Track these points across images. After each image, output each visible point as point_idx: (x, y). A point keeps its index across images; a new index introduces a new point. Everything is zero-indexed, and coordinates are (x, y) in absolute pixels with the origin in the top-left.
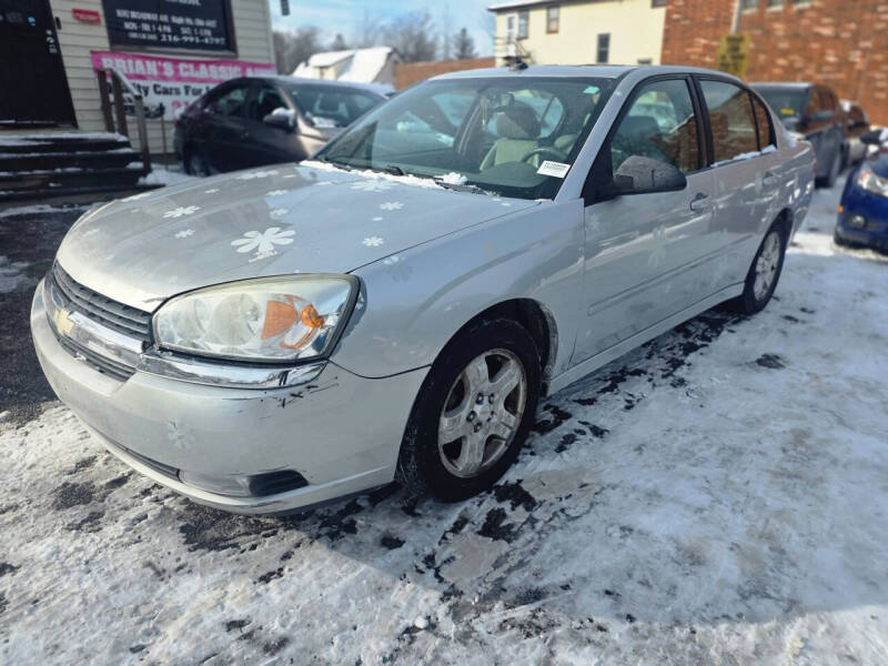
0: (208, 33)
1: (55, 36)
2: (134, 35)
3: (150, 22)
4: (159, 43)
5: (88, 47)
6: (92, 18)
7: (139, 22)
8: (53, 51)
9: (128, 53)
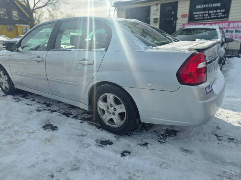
0: (221, 14)
1: (176, 22)
2: (196, 18)
3: (202, 14)
4: (203, 19)
5: (182, 23)
6: (185, 16)
7: (198, 15)
8: (174, 25)
9: (192, 23)
